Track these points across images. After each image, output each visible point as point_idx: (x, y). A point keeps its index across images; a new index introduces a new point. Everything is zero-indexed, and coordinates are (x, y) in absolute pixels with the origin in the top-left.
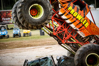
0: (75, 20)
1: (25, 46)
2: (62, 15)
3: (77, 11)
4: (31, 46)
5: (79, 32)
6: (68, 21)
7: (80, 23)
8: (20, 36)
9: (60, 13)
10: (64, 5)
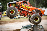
0: (26, 8)
1: (22, 21)
2: (21, 8)
3: (25, 5)
4: (24, 21)
5: (29, 11)
6: (24, 9)
7: (28, 8)
8: (20, 18)
9: (20, 8)
10: (20, 5)
